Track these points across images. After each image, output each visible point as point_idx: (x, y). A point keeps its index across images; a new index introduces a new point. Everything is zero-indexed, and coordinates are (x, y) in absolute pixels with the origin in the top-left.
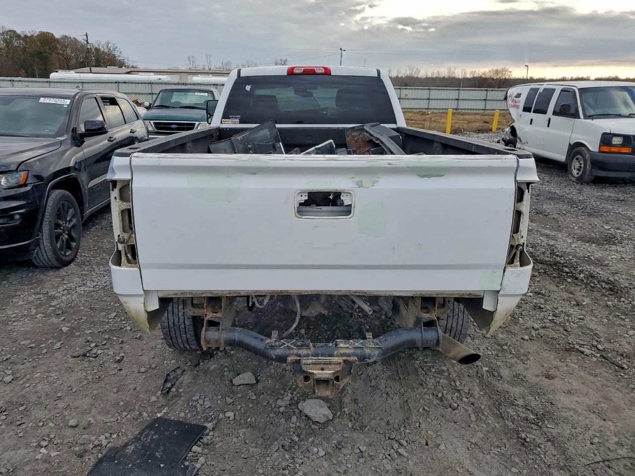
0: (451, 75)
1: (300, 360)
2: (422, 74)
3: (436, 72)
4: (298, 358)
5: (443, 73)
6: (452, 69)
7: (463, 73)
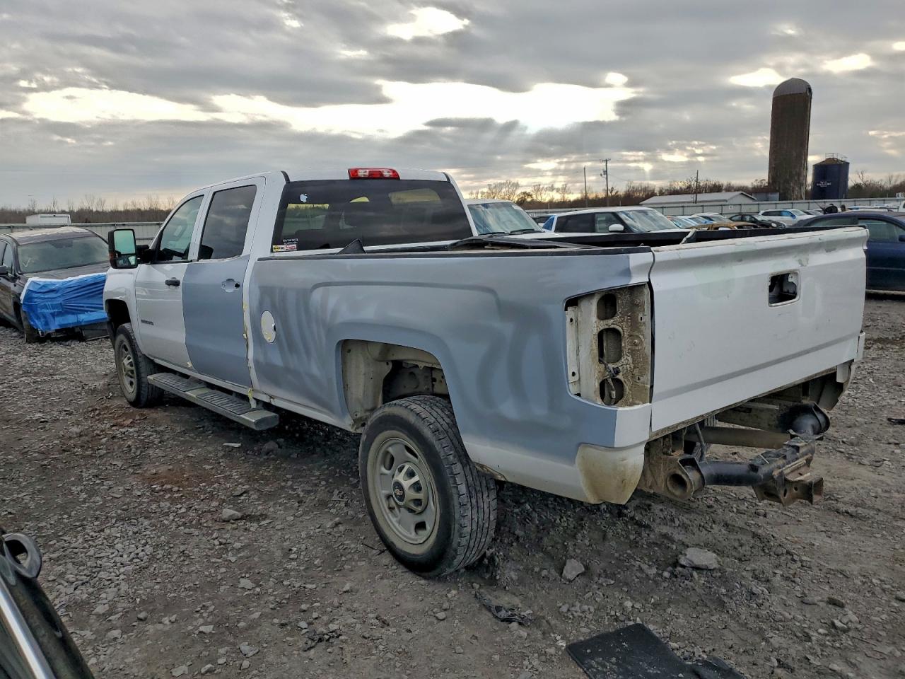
0: (154, 207)
1: (782, 471)
2: (109, 207)
3: (129, 202)
4: (780, 470)
5: (142, 204)
6: (154, 198)
7: (171, 203)
